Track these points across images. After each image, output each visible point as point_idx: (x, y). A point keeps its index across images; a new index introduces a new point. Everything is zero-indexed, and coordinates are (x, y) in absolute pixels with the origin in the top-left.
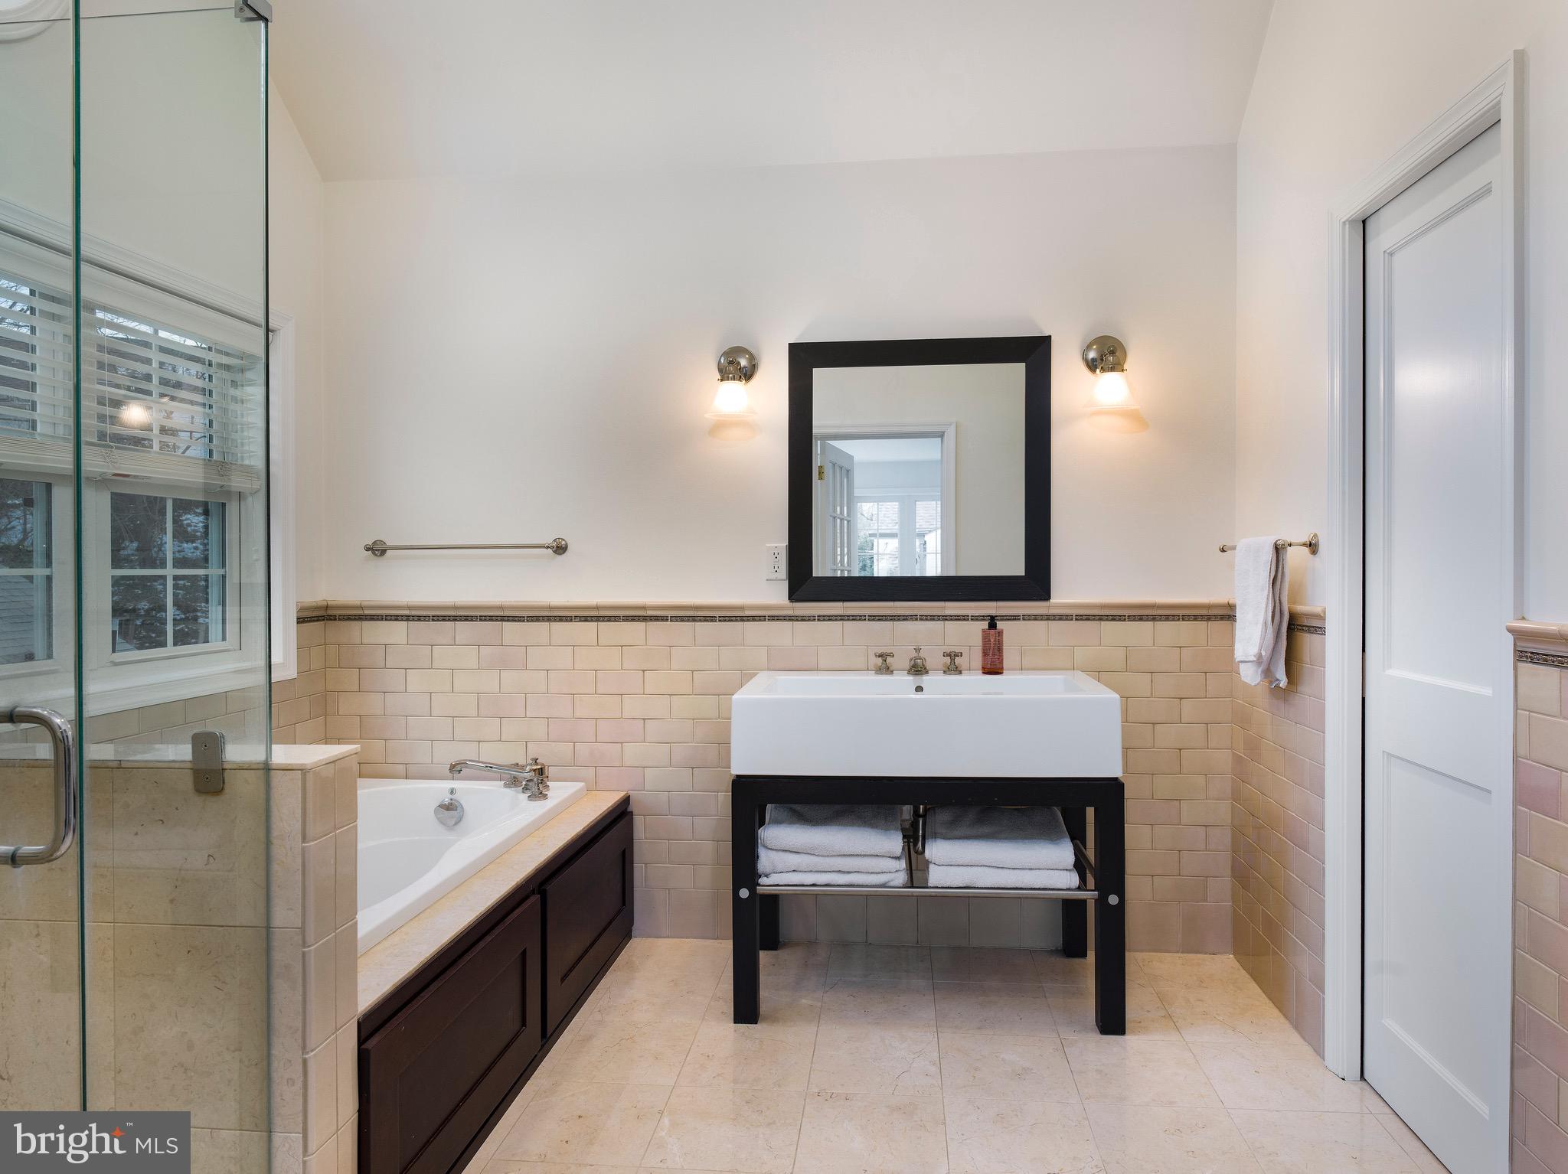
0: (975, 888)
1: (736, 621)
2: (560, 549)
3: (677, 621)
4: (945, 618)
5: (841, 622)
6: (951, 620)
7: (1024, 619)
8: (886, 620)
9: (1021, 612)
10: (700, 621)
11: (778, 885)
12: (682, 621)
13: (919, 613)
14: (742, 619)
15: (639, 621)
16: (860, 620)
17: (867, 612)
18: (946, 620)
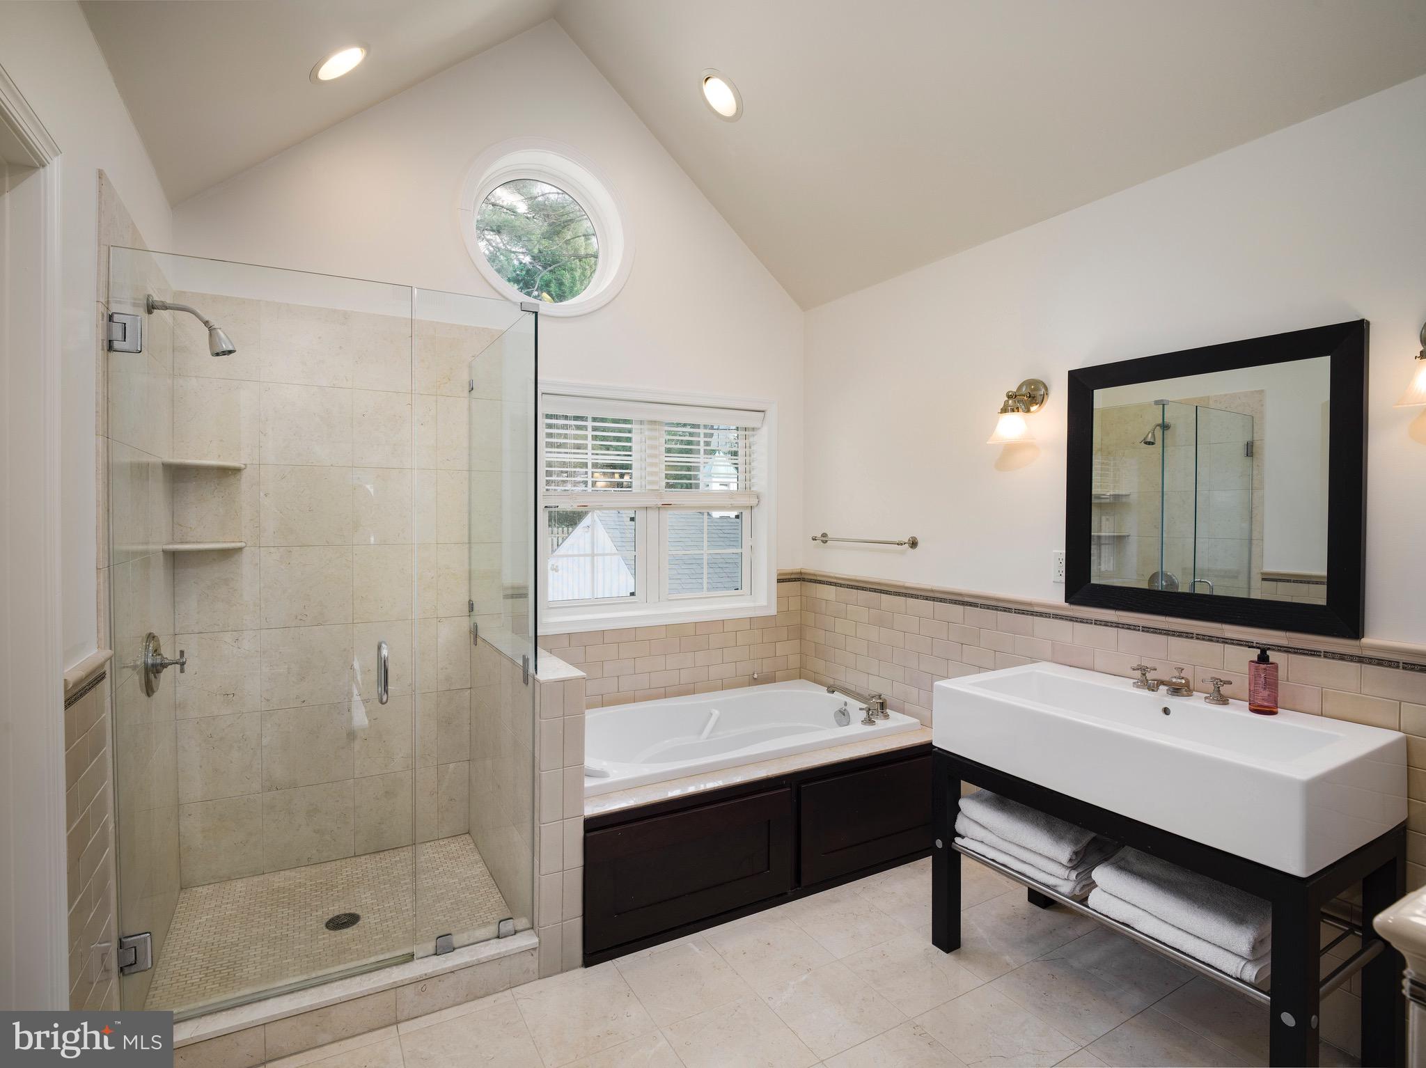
0: (1133, 928)
1: (1027, 614)
2: (914, 544)
3: (984, 608)
4: (1226, 641)
5: (1116, 629)
6: (1233, 644)
7: (1325, 657)
8: (1160, 633)
9: (1322, 648)
10: (1001, 610)
11: (967, 848)
12: (988, 608)
13: (1195, 631)
14: (1033, 614)
15: (959, 604)
16: (1134, 629)
17: (1142, 623)
18: (1227, 643)
